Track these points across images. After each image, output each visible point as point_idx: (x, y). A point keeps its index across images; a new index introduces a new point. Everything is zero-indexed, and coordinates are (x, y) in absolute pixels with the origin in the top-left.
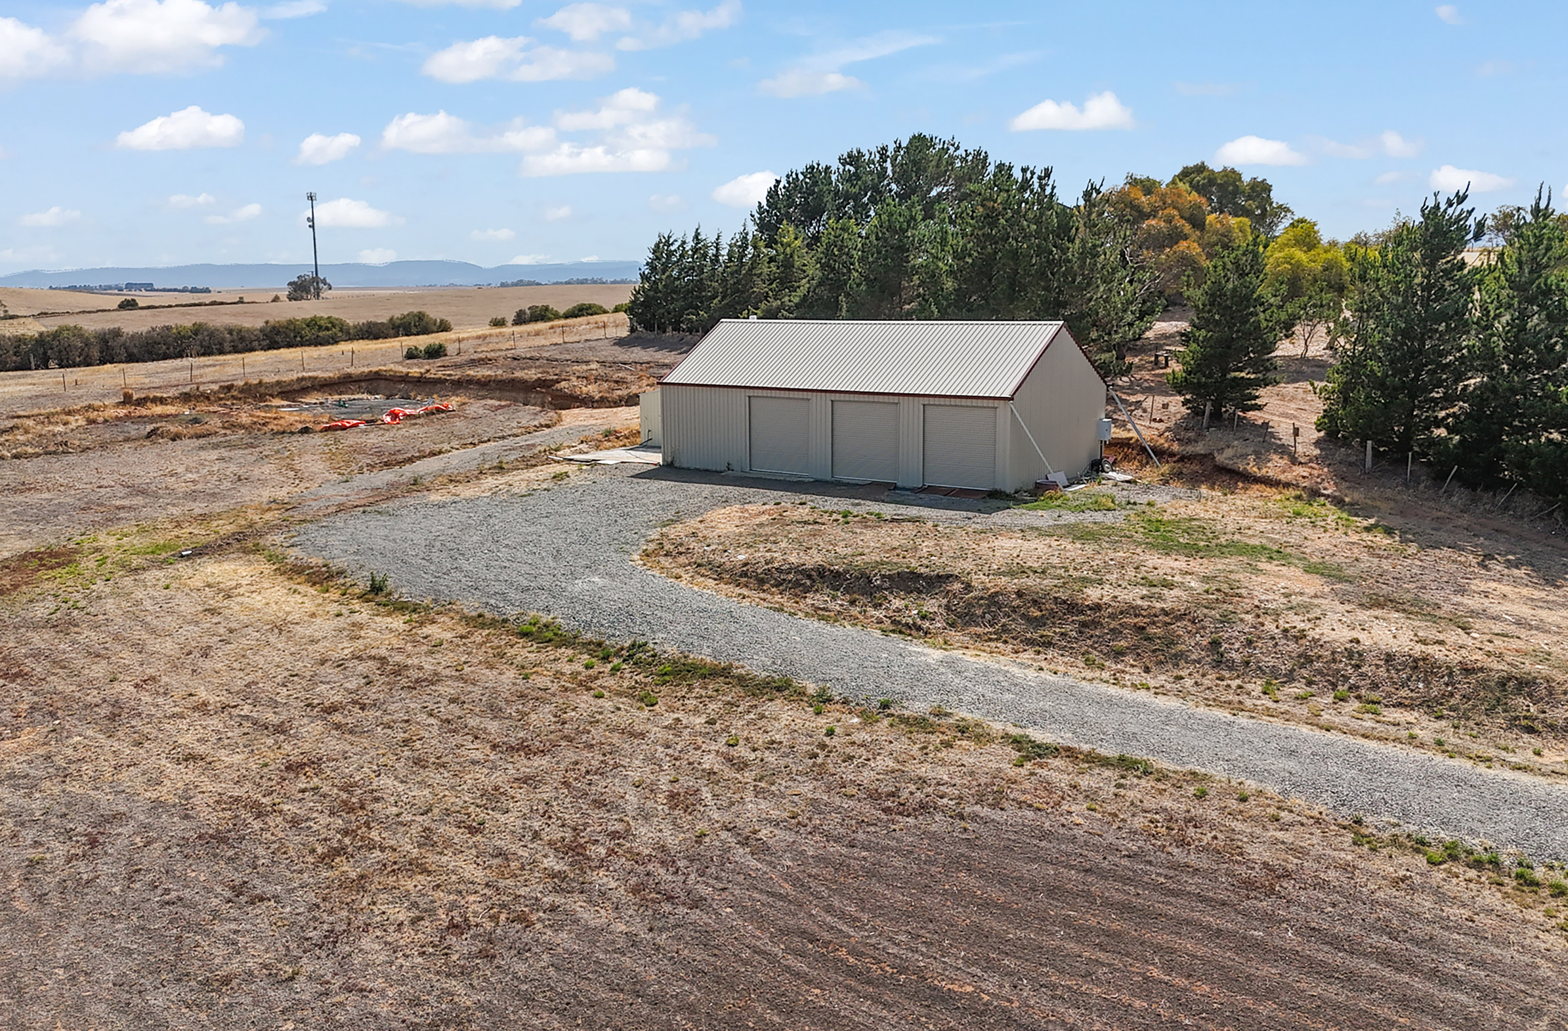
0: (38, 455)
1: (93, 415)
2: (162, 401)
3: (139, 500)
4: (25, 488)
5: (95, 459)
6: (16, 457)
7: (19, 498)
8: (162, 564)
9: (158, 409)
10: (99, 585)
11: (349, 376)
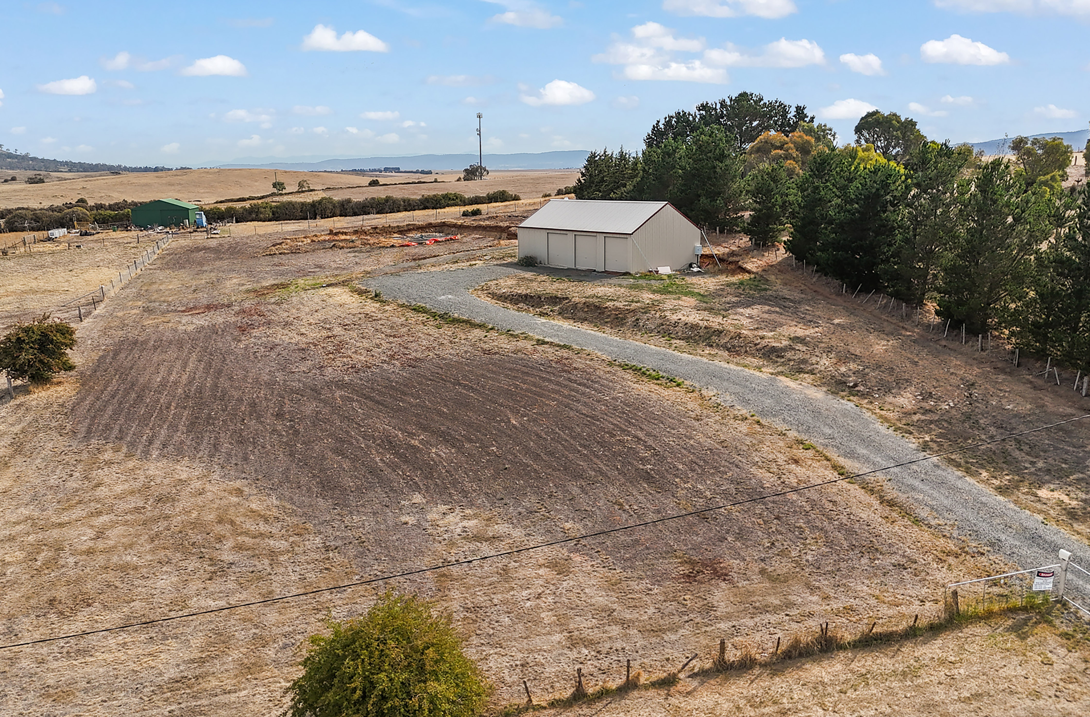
0: (288, 253)
1: (315, 239)
2: (346, 234)
3: (318, 269)
4: (281, 264)
5: (308, 256)
6: (280, 254)
7: (277, 268)
8: (314, 289)
9: (343, 237)
10: (294, 294)
11: (431, 224)
